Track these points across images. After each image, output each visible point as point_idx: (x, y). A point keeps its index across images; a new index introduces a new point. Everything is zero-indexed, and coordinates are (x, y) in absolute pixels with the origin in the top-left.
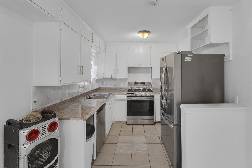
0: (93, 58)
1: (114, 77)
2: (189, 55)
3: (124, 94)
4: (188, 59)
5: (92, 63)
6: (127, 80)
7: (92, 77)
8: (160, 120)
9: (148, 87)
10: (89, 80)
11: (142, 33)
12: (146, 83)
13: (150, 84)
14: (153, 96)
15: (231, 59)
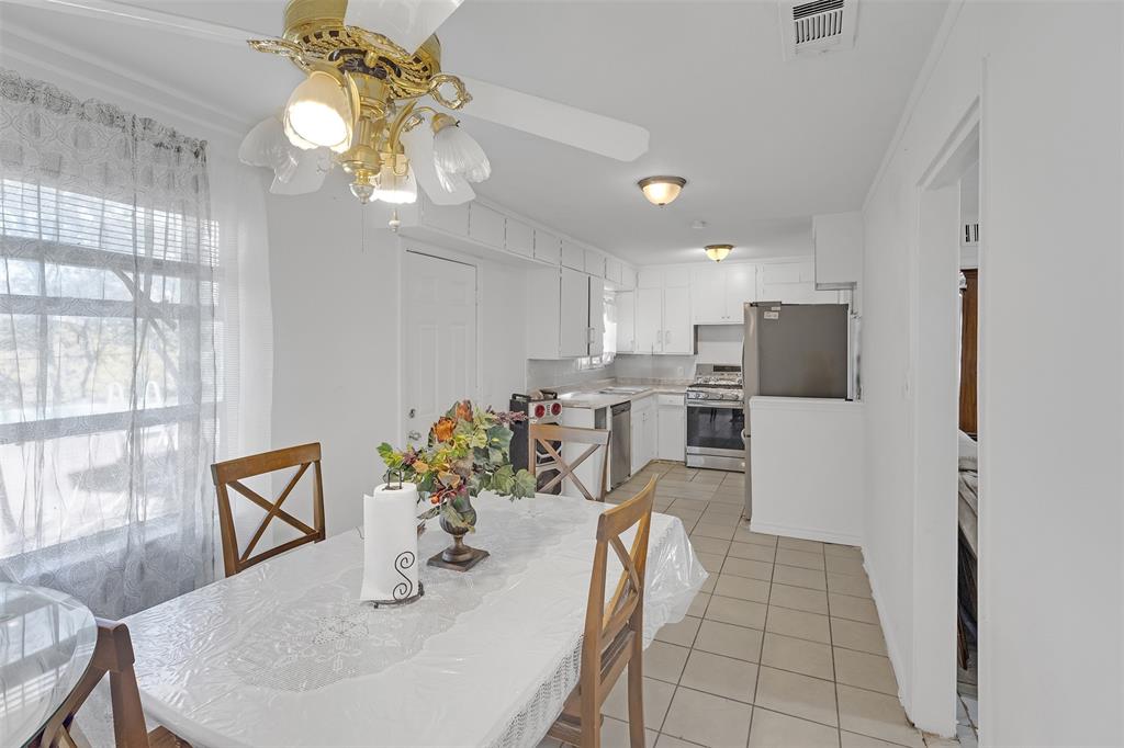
0: (607, 307)
1: (658, 350)
2: (773, 309)
3: (682, 394)
4: (772, 315)
5: (605, 316)
6: (693, 359)
7: (606, 350)
10: (600, 355)
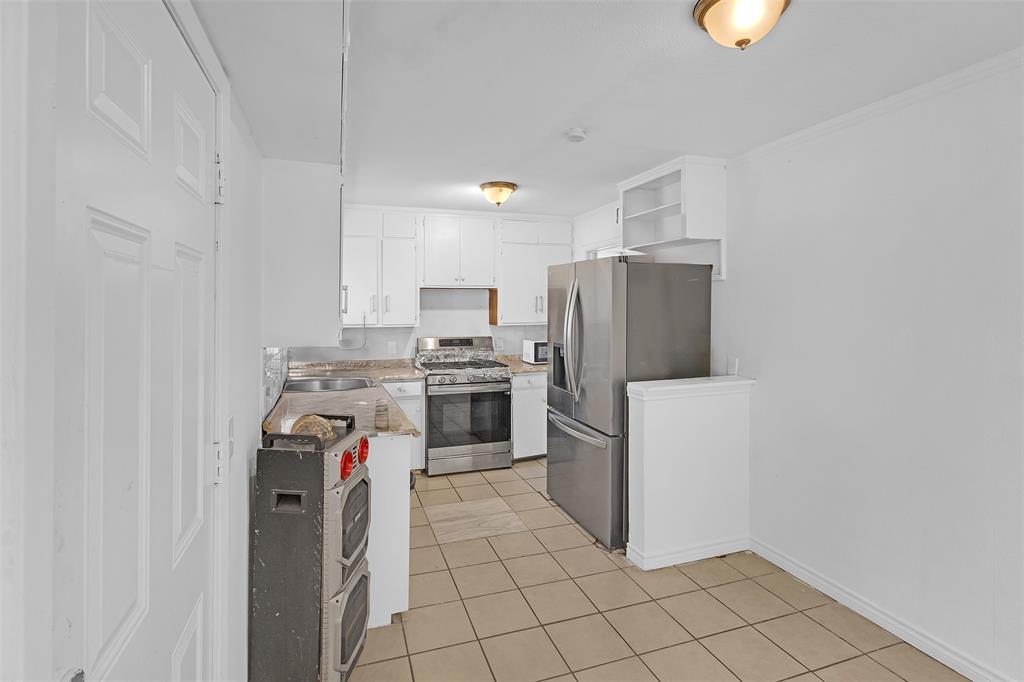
1: (372, 322)
3: (418, 379)
6: (410, 333)
8: (545, 451)
9: (482, 354)
11: (497, 188)
12: (475, 342)
13: (487, 343)
14: (507, 381)
15: (724, 276)
